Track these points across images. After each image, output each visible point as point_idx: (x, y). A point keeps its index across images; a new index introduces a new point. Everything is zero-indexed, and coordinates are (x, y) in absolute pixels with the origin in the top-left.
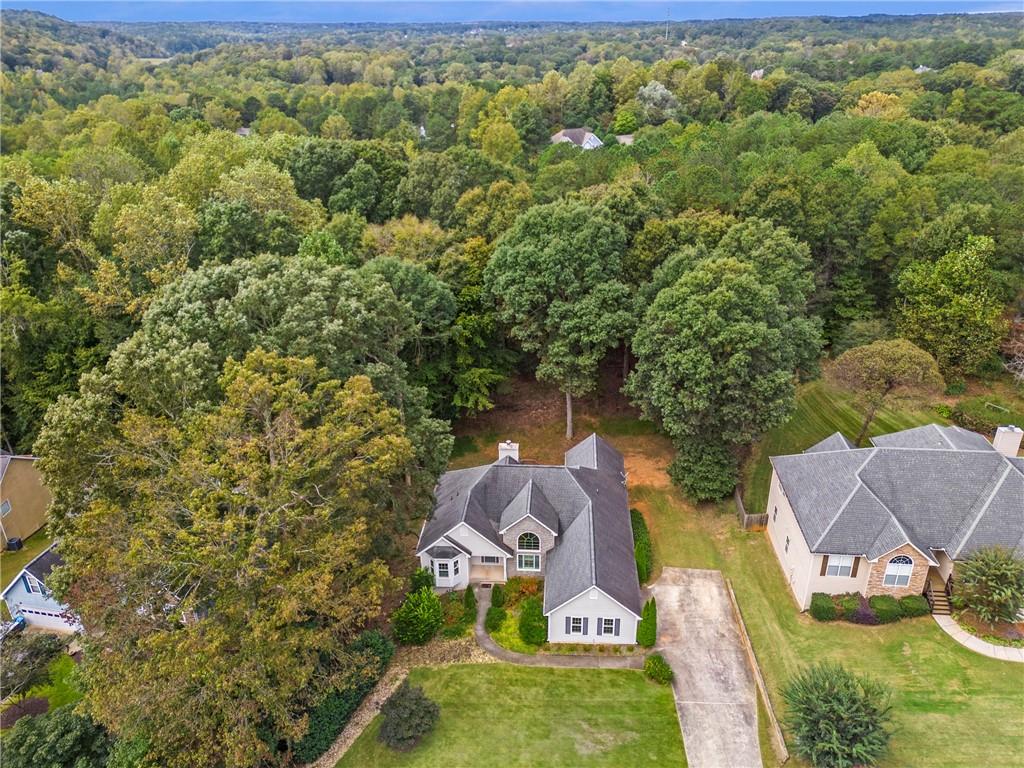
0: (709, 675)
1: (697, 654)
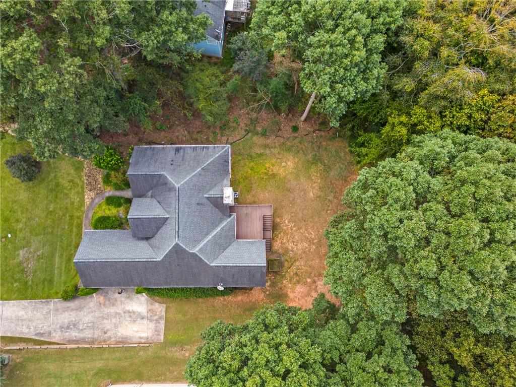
0: (74, 320)
1: (90, 316)
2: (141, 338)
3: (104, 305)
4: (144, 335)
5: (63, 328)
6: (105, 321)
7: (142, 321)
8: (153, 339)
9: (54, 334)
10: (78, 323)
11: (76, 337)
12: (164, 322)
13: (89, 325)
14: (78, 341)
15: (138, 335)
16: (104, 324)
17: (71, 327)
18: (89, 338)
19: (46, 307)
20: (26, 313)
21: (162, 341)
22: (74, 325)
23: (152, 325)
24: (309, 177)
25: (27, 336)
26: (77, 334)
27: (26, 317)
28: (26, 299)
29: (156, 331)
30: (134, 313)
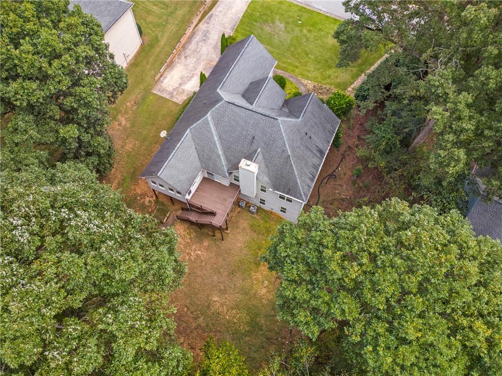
0: (209, 41)
1: (206, 53)
2: (165, 78)
3: (208, 63)
4: (166, 81)
5: (207, 32)
6: (195, 60)
7: (179, 82)
8: (159, 86)
9: (205, 25)
10: (205, 43)
11: (195, 38)
12: (167, 98)
13: (199, 49)
14: (191, 38)
15: (169, 77)
16: (193, 59)
17: (204, 38)
18: (189, 46)
19: (230, 27)
20: (232, 14)
21: (152, 91)
22: (204, 40)
23: (170, 89)
24: (237, 307)
25: (214, 9)
26: (197, 39)
27: (229, 12)
28: (243, 16)
29: (164, 89)
30: (189, 80)
